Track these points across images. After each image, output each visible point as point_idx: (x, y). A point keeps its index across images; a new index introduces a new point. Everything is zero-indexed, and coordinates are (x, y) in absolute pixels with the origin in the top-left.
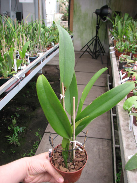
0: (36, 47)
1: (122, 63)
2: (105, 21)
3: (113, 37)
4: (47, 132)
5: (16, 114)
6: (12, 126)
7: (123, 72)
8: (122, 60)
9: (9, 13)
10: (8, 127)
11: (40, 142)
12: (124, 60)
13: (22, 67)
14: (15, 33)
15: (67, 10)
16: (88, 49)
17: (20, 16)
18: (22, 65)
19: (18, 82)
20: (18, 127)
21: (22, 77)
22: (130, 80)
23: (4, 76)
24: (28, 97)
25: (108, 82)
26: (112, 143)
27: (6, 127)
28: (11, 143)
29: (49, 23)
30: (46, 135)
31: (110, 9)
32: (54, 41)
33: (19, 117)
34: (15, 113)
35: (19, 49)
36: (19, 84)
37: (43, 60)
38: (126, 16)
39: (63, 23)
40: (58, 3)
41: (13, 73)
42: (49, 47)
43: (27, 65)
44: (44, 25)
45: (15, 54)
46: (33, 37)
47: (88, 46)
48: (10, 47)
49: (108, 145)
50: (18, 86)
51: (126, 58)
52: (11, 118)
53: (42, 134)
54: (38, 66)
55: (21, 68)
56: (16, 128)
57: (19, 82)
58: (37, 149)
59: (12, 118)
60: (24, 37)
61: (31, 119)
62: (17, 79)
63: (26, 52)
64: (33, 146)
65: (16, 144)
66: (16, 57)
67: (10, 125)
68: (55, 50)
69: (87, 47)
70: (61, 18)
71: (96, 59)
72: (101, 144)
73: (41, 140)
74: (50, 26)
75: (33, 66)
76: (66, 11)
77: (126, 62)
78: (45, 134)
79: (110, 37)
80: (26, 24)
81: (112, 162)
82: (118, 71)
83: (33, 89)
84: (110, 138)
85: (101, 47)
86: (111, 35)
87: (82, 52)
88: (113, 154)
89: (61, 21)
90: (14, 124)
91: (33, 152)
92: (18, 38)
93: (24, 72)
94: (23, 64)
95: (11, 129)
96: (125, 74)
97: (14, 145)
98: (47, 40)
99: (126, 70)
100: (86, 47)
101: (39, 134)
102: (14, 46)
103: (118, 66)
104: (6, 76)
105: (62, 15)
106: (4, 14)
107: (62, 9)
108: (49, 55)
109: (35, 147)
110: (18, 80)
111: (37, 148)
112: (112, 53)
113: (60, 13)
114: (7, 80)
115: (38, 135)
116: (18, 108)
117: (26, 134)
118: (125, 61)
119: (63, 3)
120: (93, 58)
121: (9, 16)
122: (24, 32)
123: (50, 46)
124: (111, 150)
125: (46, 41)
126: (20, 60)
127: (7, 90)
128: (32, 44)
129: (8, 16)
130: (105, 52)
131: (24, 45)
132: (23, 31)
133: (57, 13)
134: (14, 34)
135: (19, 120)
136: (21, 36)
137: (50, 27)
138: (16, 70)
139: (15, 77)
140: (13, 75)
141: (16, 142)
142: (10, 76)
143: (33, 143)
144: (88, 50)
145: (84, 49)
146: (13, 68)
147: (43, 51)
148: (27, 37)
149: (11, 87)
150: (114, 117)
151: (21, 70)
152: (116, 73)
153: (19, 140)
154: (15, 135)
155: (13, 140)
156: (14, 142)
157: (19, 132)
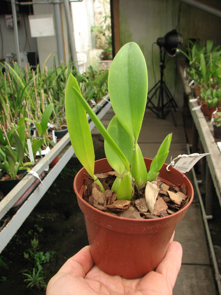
1: (220, 127)
2: (174, 55)
3: (193, 82)
5: (36, 228)
6: (31, 252)
8: (218, 122)
9: (16, 55)
10: (25, 253)
13: (43, 152)
14: (26, 90)
15: (108, 42)
16: (150, 103)
17: (33, 59)
18: (43, 148)
19: (38, 182)
20: (42, 253)
21: (44, 171)
23: (10, 173)
24: (55, 194)
26: (214, 272)
27: (20, 252)
28: (30, 285)
29: (82, 65)
31: (181, 35)
32: (94, 97)
33: (42, 231)
34: (36, 226)
35: (35, 119)
36: (40, 186)
38: (210, 45)
39: (103, 64)
40: (94, 33)
41: (26, 167)
43: (51, 147)
44: (74, 70)
45: (28, 127)
46: (58, 94)
47: (148, 98)
48: (19, 116)
49: (207, 276)
50: (39, 189)
52: (28, 234)
55: (40, 153)
56: (39, 255)
57: (40, 182)
59: (31, 234)
60: (43, 95)
61: (64, 234)
62: (35, 177)
63: (49, 121)
65: (40, 286)
66: (30, 132)
67: (28, 250)
69: (148, 101)
70: (100, 57)
71: (164, 119)
72: (193, 275)
74: (85, 71)
75: (63, 148)
76: (107, 45)
79: (186, 82)
80: (45, 71)
82: (215, 143)
84: (208, 262)
85: (171, 98)
86: (187, 78)
89: (100, 61)
90: (35, 247)
92: (31, 98)
93: (47, 162)
94: (44, 146)
95: (30, 257)
97: (36, 289)
102: (26, 115)
103: (212, 132)
104: (14, 174)
105: (101, 51)
106: (7, 57)
107: (101, 43)
110: (38, 178)
112: (196, 109)
113: (97, 48)
114: (16, 182)
116: (39, 216)
117: (56, 264)
119: (101, 32)
120: (158, 117)
121: (16, 60)
122: (43, 87)
124: (214, 286)
127: (17, 202)
128: (57, 106)
129: (14, 61)
130: (177, 107)
131: (43, 111)
132: (41, 85)
133: (92, 49)
134: (24, 93)
135: (42, 238)
136: (36, 93)
137: (85, 73)
138: (32, 158)
139: (31, 174)
140: (26, 170)
141: (39, 283)
142: (23, 173)
144: (150, 105)
146: (26, 155)
148: (47, 94)
149: (25, 195)
150: (209, 220)
151: (42, 157)
152: (212, 147)
153: (45, 277)
154: (38, 270)
155: (34, 279)
156: (36, 283)
157: (44, 262)
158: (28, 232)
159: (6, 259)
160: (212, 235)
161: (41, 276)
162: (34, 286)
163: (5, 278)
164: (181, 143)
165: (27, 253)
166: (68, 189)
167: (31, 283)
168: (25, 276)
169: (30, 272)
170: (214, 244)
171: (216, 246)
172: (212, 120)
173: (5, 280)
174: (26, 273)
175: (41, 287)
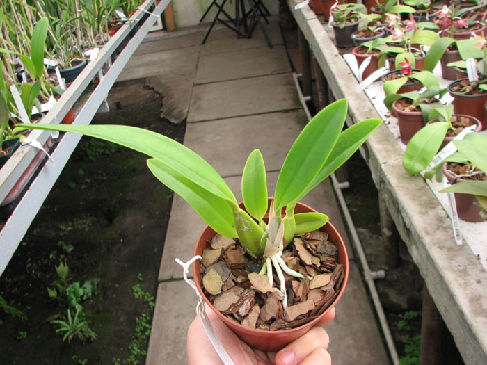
0: (75, 33)
1: (345, 28)
4: (166, 278)
5: (62, 246)
6: (59, 285)
7: (360, 55)
8: (341, 21)
10: (49, 290)
11: (151, 315)
12: (349, 20)
13: (44, 107)
16: (221, 13)
18: (42, 101)
19: (42, 157)
20: (77, 285)
21: (50, 138)
22: (394, 76)
24: (83, 187)
25: (301, 95)
26: (361, 270)
27: (41, 290)
28: (68, 337)
30: (164, 288)
32: (122, 7)
33: (72, 251)
34: (60, 243)
35: (19, 51)
36: (47, 164)
37: (105, 68)
41: (17, 133)
42: (113, 26)
43: (57, 96)
45: (10, 68)
46: (55, 6)
47: (217, 5)
50: (46, 170)
51: (351, 14)
52: (49, 259)
53: (153, 287)
54: (92, 91)
55: (39, 109)
56: (73, 287)
57: (47, 158)
58: (148, 338)
59: (54, 258)
61: (109, 249)
62: (36, 148)
63: (45, 55)
64: (137, 332)
65: (84, 335)
66: (15, 78)
67: (53, 284)
68: (132, 34)
69: (218, 10)
71: (249, 37)
73: (154, 307)
75: (80, 95)
77: (353, 22)
78: (161, 286)
81: (375, 326)
82: (340, 56)
83: (94, 159)
87: (206, 25)
88: (372, 302)
90: (64, 277)
91: (139, 348)
93: (53, 120)
94: (44, 97)
95: (59, 293)
96: (370, 58)
97: (78, 342)
98: (101, 5)
99: (367, 48)
100: (215, 9)
101: (142, 289)
103: (333, 40)
108: (118, 52)
109: (143, 332)
110: (41, 150)
111: (147, 333)
112: (301, 6)
115: (141, 293)
116: (63, 227)
117: (104, 298)
118: (353, 20)
120: (239, 35)
123: (115, 23)
124: (364, 290)
125: (99, 9)
126: (31, 84)
127: (9, 194)
128: (57, 26)
130: (269, 15)
131: (32, 35)
135: (74, 262)
138: (25, 119)
139: (27, 144)
140: (18, 139)
141: (82, 331)
142: (11, 146)
143: (132, 324)
144: (222, 17)
145: (211, 17)
146: (14, 116)
147: (98, 44)
148: (35, 6)
149: (23, 182)
150: (344, 191)
151: (43, 114)
152: (336, 63)
153: (90, 321)
154: (76, 311)
155: (72, 327)
156: (76, 332)
157: (84, 298)
158: (49, 256)
159: (19, 304)
160: (351, 213)
161: (83, 321)
162: (73, 338)
163: (24, 334)
164: (284, 73)
165: (53, 289)
166: (104, 174)
167: (68, 334)
168: (56, 324)
169: (64, 318)
170: (356, 226)
171: (361, 230)
172: (331, 19)
173: (25, 336)
174: (58, 319)
175: (86, 338)
